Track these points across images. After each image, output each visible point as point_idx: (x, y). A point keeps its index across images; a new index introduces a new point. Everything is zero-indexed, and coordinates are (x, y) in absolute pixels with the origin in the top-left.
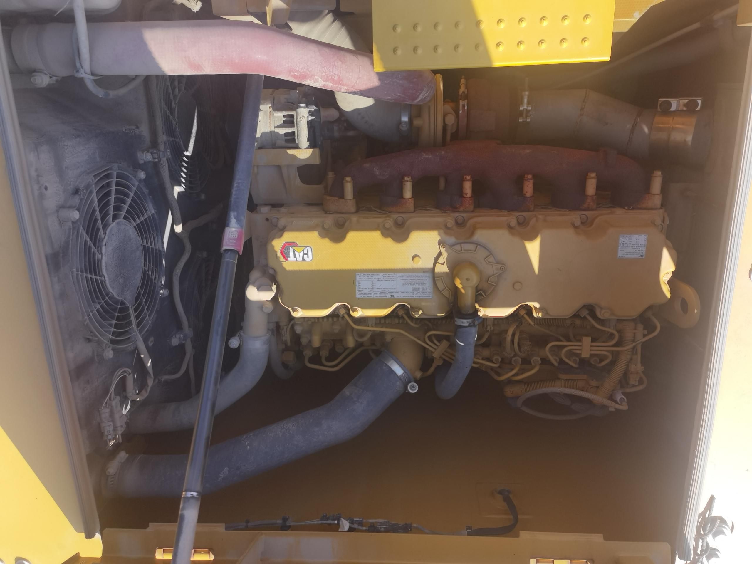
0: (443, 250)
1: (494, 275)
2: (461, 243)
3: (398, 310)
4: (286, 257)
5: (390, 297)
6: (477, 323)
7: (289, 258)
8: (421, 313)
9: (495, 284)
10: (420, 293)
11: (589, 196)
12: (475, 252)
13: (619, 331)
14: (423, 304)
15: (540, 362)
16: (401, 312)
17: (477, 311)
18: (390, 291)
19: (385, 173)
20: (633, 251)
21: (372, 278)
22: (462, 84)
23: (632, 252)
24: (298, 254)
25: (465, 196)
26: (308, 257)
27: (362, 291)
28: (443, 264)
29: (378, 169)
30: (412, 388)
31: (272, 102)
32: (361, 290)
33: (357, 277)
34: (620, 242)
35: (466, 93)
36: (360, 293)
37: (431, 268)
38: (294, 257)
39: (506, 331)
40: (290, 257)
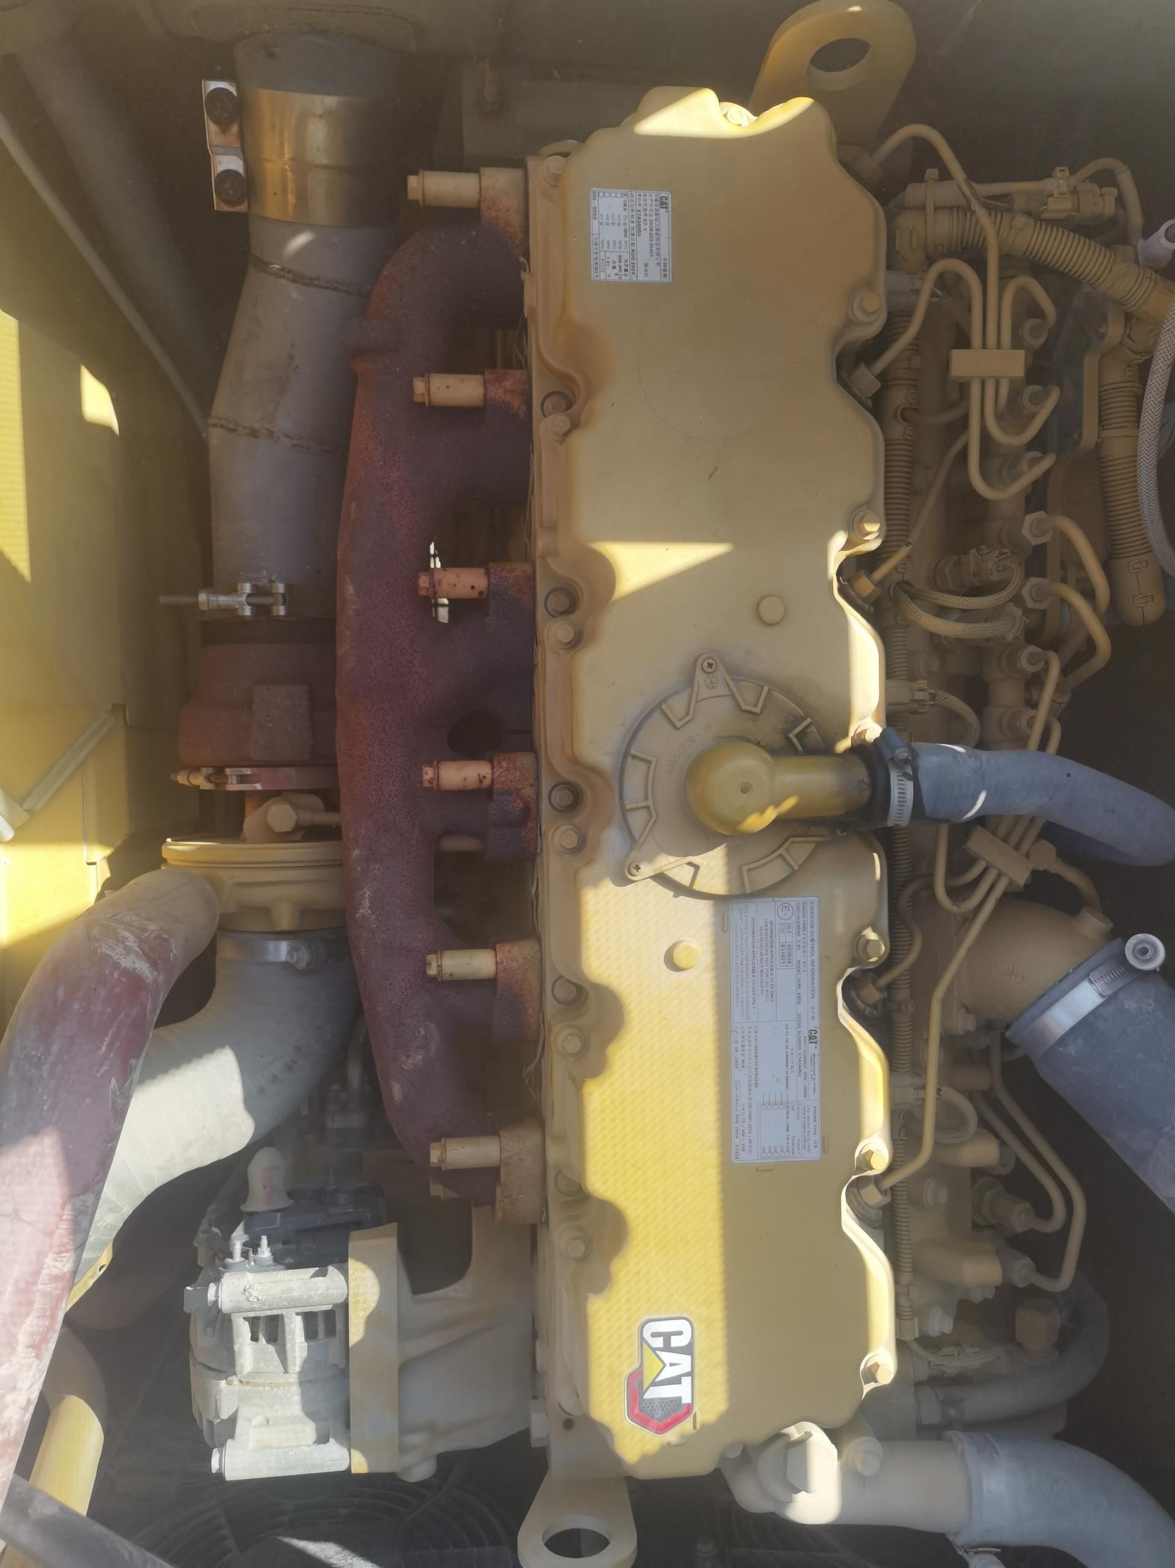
0: (646, 870)
1: (733, 696)
2: (624, 811)
3: (862, 1002)
4: (680, 1412)
5: (816, 1043)
6: (902, 753)
7: (684, 1402)
8: (874, 931)
9: (766, 689)
10: (800, 938)
11: (485, 395)
12: (654, 760)
13: (930, 261)
14: (840, 927)
15: (1041, 514)
16: (872, 994)
17: (860, 749)
18: (793, 1043)
19: (419, 1032)
20: (645, 235)
21: (750, 1107)
22: (189, 782)
23: (651, 235)
24: (667, 1367)
25: (487, 782)
26: (680, 1333)
27: (796, 1142)
28: (697, 867)
29: (408, 1057)
30: (1148, 956)
31: (214, 1374)
32: (793, 1144)
33: (745, 1157)
34: (617, 278)
35: (210, 771)
36: (804, 1147)
37: (714, 905)
38: (680, 1383)
39: (933, 638)
40: (680, 1399)
